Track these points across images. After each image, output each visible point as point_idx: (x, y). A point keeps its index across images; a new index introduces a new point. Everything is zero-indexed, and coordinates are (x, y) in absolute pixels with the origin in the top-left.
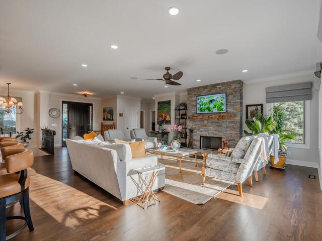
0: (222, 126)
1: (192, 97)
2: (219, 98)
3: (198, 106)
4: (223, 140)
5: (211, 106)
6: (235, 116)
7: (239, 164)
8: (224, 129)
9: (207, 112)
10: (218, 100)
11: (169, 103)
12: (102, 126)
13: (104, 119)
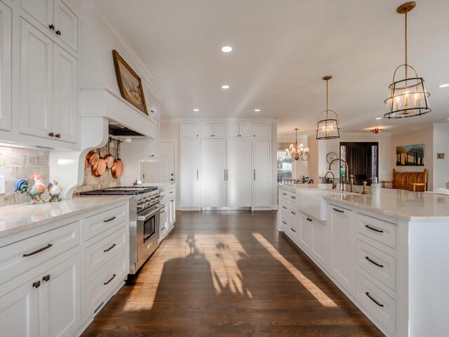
12: (395, 174)
13: (399, 164)
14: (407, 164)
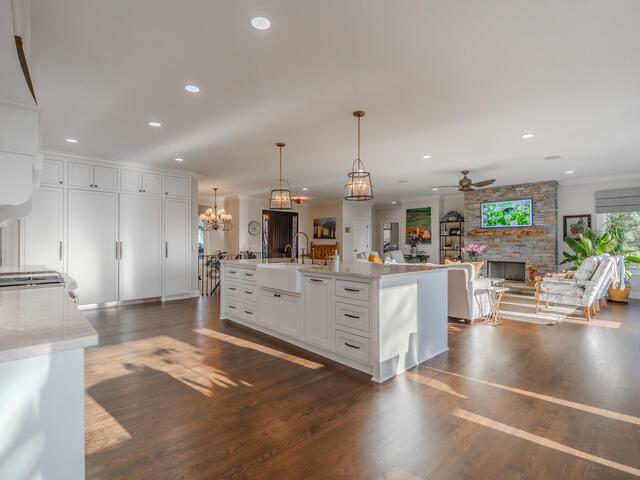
0: (525, 245)
1: (472, 204)
2: (521, 207)
3: (484, 217)
4: (527, 266)
5: (507, 217)
6: (548, 232)
7: (583, 288)
8: (529, 250)
9: (499, 225)
10: (519, 208)
11: (428, 211)
12: (313, 246)
13: (316, 236)
14: (323, 237)
